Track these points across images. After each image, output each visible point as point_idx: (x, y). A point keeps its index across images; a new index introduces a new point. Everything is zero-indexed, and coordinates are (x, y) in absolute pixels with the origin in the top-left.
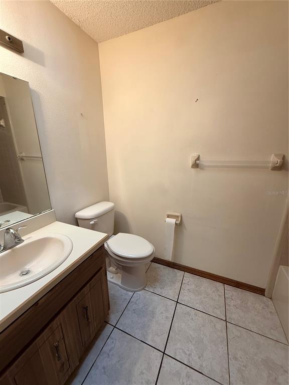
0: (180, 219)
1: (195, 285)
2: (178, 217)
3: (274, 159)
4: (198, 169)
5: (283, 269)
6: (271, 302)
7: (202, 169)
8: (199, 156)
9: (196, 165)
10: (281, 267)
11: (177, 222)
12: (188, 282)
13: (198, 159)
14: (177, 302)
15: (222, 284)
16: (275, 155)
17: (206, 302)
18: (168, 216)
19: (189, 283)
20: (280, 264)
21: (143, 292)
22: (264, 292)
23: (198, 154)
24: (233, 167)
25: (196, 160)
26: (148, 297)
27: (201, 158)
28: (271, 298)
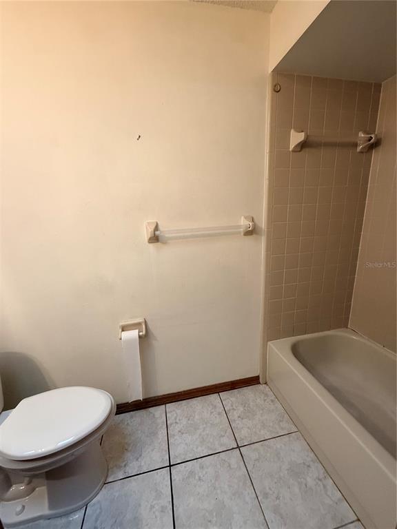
0: (144, 326)
1: (187, 417)
2: (139, 324)
3: (244, 223)
4: (159, 243)
5: (271, 345)
6: (267, 387)
7: (165, 243)
8: (157, 224)
9: (155, 239)
10: (269, 343)
11: (141, 333)
12: (176, 419)
13: (156, 228)
14: (170, 466)
15: (216, 395)
16: (245, 218)
17: (208, 435)
18: (124, 329)
19: (178, 421)
20: (268, 341)
21: (104, 491)
22: (259, 379)
23: (155, 221)
24: (203, 236)
25: (154, 231)
26: (117, 494)
27: (160, 227)
28: (266, 383)
